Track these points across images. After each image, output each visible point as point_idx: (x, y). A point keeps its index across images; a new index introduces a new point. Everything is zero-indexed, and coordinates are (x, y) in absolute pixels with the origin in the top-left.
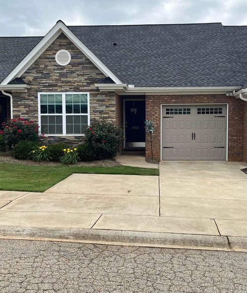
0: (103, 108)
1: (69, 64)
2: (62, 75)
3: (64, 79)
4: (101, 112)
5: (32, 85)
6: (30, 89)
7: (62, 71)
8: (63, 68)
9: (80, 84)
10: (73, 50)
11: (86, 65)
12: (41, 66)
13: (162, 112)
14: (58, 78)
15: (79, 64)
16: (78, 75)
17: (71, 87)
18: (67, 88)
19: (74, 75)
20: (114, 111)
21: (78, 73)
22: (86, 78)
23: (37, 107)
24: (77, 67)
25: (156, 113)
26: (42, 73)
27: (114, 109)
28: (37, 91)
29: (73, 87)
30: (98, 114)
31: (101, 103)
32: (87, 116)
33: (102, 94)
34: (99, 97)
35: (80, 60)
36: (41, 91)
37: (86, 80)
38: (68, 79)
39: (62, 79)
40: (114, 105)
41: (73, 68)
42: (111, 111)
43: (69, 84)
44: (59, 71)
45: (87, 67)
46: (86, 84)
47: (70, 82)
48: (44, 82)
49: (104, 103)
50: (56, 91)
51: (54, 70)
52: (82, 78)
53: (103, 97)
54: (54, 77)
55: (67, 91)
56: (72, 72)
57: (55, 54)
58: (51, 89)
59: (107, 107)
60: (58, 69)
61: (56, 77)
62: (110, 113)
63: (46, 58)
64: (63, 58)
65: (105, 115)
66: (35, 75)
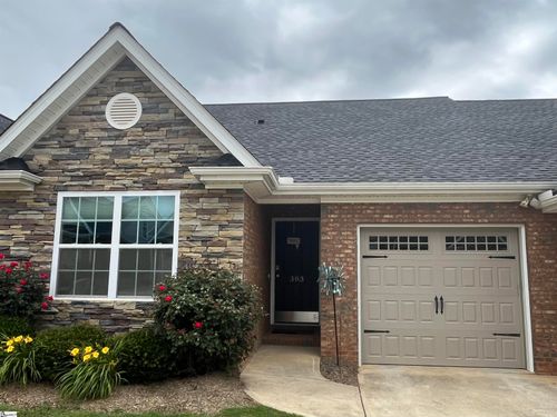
0: (212, 231)
1: (136, 126)
2: (117, 151)
3: (122, 161)
4: (206, 241)
5: (46, 175)
6: (41, 184)
7: (117, 143)
8: (121, 134)
9: (158, 171)
10: (148, 95)
11: (176, 128)
12: (71, 132)
13: (361, 244)
14: (108, 157)
15: (159, 125)
16: (156, 151)
17: (136, 179)
18: (127, 182)
19: (147, 150)
20: (239, 239)
21: (155, 145)
22: (174, 157)
23: (53, 226)
24: (154, 133)
25: (346, 247)
26: (73, 146)
27: (240, 233)
28: (57, 189)
29: (141, 178)
30: (198, 246)
31: (206, 217)
32: (170, 250)
33: (212, 194)
34: (204, 204)
35: (162, 116)
36: (65, 189)
37: (173, 162)
38: (132, 161)
39: (116, 160)
40: (240, 222)
41: (146, 134)
42: (233, 238)
43: (133, 172)
44: (112, 143)
45: (178, 131)
46: (173, 171)
47: (134, 167)
48: (76, 167)
49: (214, 218)
50: (101, 188)
51: (100, 138)
52: (165, 159)
53: (214, 203)
54: (99, 157)
55: (126, 188)
56: (142, 144)
57: (106, 103)
58: (90, 183)
59: (222, 227)
60: (109, 138)
61: (104, 157)
62: (229, 242)
63: (84, 113)
64: (123, 112)
65: (216, 249)
66: (54, 152)
